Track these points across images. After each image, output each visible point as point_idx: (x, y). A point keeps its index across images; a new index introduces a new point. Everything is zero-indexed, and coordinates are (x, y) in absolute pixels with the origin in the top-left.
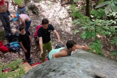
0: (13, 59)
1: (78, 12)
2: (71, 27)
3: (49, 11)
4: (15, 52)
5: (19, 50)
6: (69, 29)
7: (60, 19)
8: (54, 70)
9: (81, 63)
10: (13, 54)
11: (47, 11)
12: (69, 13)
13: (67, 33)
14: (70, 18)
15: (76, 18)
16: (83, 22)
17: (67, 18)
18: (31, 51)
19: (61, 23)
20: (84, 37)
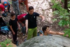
0: (3, 40)
1: (58, 5)
2: (51, 17)
3: (34, 3)
4: (4, 34)
5: (8, 33)
6: (50, 19)
7: (43, 10)
8: (37, 42)
9: (56, 39)
10: (3, 36)
11: (32, 3)
12: (51, 5)
13: (48, 22)
14: (51, 10)
15: (56, 9)
16: (61, 13)
17: (48, 9)
18: (17, 35)
19: (43, 13)
20: (61, 25)
